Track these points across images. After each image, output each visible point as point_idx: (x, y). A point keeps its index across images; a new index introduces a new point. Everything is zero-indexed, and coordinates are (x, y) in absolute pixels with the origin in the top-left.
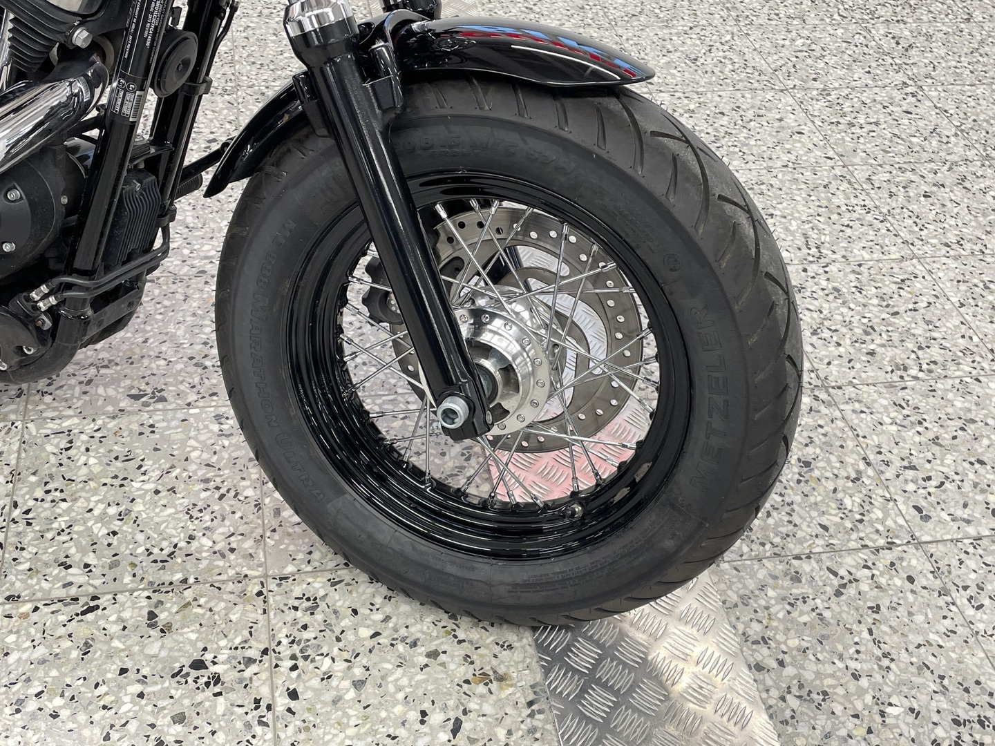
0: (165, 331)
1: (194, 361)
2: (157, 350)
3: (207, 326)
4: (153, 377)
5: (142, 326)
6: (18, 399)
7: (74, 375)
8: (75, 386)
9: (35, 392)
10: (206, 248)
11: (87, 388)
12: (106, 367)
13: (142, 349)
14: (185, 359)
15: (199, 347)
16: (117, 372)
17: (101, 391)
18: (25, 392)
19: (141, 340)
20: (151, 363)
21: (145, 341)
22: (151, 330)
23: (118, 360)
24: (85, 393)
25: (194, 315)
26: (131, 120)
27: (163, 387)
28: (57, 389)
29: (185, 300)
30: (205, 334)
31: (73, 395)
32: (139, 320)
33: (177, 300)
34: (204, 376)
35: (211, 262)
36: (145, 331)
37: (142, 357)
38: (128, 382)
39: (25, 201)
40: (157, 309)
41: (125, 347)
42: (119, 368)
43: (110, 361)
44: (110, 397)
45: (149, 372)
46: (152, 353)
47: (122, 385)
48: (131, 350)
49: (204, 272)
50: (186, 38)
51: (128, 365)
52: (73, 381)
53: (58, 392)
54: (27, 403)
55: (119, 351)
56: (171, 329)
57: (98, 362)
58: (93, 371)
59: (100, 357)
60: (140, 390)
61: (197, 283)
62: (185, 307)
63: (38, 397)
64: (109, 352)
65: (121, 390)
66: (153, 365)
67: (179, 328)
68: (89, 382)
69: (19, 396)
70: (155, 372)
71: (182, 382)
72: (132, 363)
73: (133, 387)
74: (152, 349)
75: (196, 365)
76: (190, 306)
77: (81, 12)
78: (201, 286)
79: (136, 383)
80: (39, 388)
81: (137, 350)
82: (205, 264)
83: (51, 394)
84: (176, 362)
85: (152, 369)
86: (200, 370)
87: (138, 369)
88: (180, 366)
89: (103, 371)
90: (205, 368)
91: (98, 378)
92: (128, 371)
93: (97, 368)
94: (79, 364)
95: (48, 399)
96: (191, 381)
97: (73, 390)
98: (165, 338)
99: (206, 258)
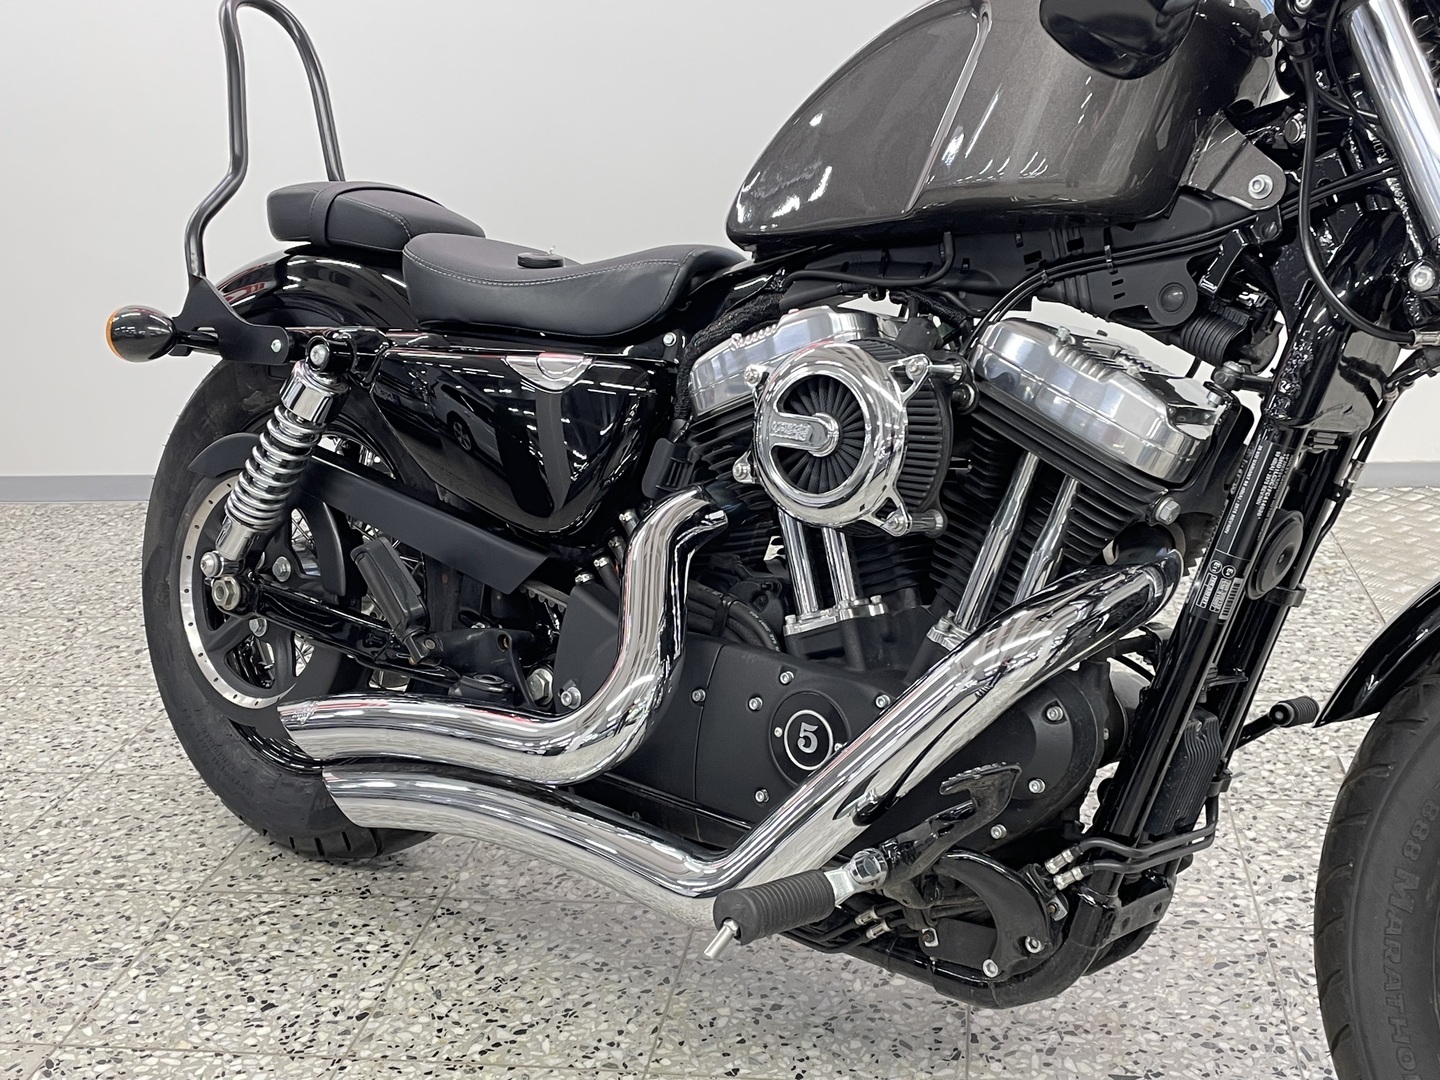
0: (1150, 995)
1: (1201, 1040)
2: (1143, 1020)
3: (1211, 994)
4: (1143, 1055)
5: (1116, 985)
6: (955, 1062)
7: (1028, 1039)
8: (1032, 1054)
9: (976, 1055)
10: (1191, 892)
11: (1050, 1059)
12: (1072, 1033)
13: (1120, 1015)
14: (1187, 1035)
15: (1205, 1021)
16: (1088, 1042)
17: (1069, 1064)
18: (963, 1054)
19: (1117, 1003)
20: (1136, 1035)
21: (1124, 1005)
22: (1130, 992)
23: (1088, 1026)
24: (1047, 1065)
25: (1190, 977)
26: (1221, 617)
27: (1161, 1070)
28: (1006, 1055)
29: (1173, 957)
30: (1212, 1005)
31: (1030, 1065)
32: (1109, 977)
33: (1162, 956)
34: (1220, 1062)
35: (1203, 911)
36: (1119, 992)
37: (1123, 1026)
38: (1107, 1057)
39: (1068, 722)
40: (1133, 966)
41: (1095, 1010)
42: (1090, 1037)
43: (1077, 1027)
44: (1084, 1075)
45: (1137, 1048)
46: (1135, 1022)
47: (1099, 1060)
48: (1104, 1014)
49: (1195, 923)
50: (1291, 520)
51: (1103, 1034)
52: (1027, 1047)
53: (1008, 1059)
54: (967, 1068)
55: (1088, 1014)
56: (1159, 992)
57: (1059, 1026)
58: (1053, 1037)
59: (1062, 1019)
60: (1127, 1071)
61: (1187, 936)
62: (1174, 965)
63: (981, 1063)
64: (1073, 1015)
65: (1099, 1067)
66: (1140, 1039)
67: (1171, 993)
68: (1051, 1051)
69: (956, 1058)
70: (1144, 1048)
71: (1188, 1067)
72: (1109, 1033)
73: (1115, 1066)
74: (1135, 1017)
75: (1205, 1045)
76: (1183, 966)
77: (1168, 479)
78: (1194, 940)
79: (1118, 1060)
80: (982, 1051)
81: (1114, 1016)
82: (1194, 913)
83: (999, 1061)
84: (1175, 1038)
85: (1139, 1044)
86: (1212, 1053)
87: (1119, 1041)
88: (1180, 1045)
89: (1068, 1038)
90: (1220, 1051)
91: (1063, 1047)
92: (1105, 1043)
93: (1060, 1033)
94: (1032, 1025)
95: (995, 1066)
96: (1201, 1067)
97: (1030, 1059)
98: (1152, 1005)
99: (1194, 905)
